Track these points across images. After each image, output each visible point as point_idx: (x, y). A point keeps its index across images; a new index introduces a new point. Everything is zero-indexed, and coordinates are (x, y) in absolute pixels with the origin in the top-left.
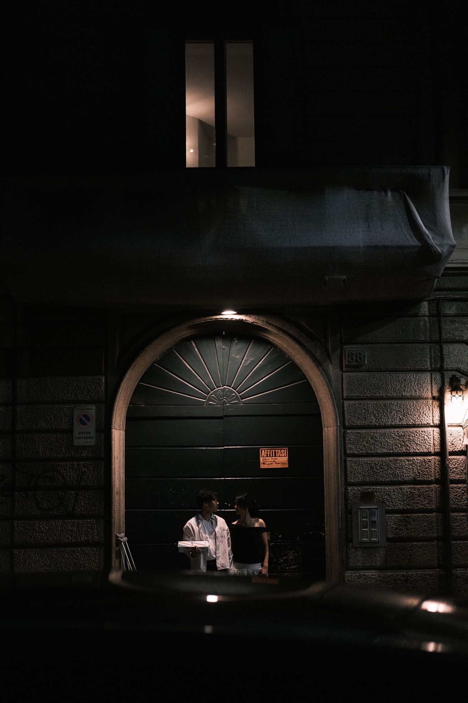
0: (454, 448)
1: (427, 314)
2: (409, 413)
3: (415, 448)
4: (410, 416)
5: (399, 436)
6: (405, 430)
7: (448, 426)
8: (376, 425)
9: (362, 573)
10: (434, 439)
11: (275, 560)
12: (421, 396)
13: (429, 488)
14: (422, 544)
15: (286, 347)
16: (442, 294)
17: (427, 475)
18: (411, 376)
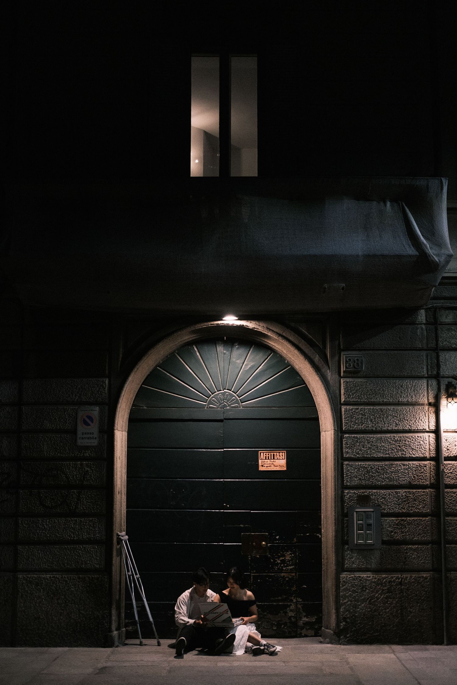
0: (449, 453)
1: (424, 322)
2: (406, 418)
3: (411, 453)
4: (406, 421)
5: (396, 441)
6: (401, 435)
7: (444, 431)
8: (372, 430)
9: (357, 574)
10: (429, 444)
11: (272, 561)
12: (417, 402)
13: (424, 492)
14: (417, 548)
15: (286, 352)
16: (439, 303)
17: (422, 480)
18: (407, 382)
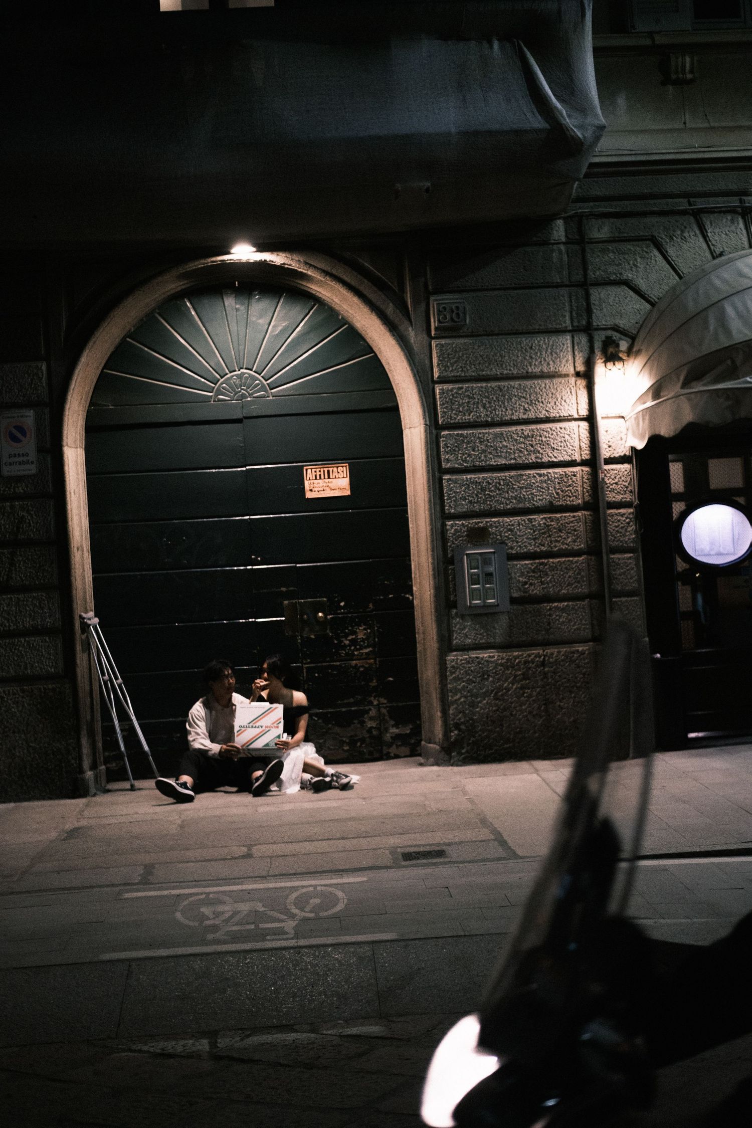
0: (612, 452)
1: (564, 240)
2: (540, 400)
3: (551, 455)
4: (541, 405)
5: (526, 437)
6: (533, 427)
7: (602, 418)
8: (487, 421)
9: (473, 654)
10: (580, 440)
11: (336, 642)
12: (557, 372)
13: (574, 517)
14: (567, 606)
15: (339, 302)
16: (586, 208)
17: (570, 497)
18: (541, 341)
